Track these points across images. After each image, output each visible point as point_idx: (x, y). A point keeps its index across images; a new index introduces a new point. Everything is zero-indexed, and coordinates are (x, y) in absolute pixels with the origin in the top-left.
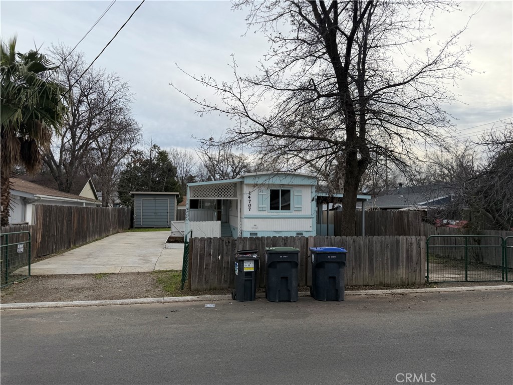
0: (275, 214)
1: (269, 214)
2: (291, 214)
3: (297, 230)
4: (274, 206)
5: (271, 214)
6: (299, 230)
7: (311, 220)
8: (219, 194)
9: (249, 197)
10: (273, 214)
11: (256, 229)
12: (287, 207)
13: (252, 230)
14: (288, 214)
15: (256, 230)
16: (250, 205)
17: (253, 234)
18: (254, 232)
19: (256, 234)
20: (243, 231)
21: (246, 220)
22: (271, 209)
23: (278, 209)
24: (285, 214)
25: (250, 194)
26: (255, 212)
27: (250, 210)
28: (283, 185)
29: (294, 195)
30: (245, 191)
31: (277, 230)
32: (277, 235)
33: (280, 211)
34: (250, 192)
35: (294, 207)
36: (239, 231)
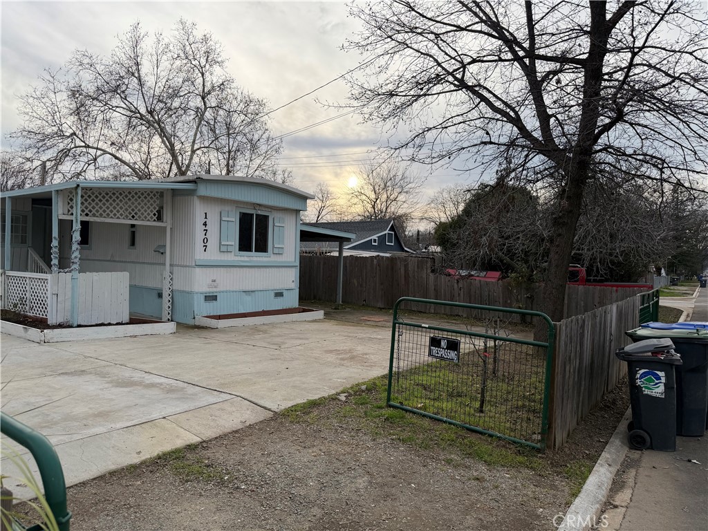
0: (246, 259)
1: (237, 259)
2: (269, 259)
3: (275, 288)
4: (244, 246)
5: (239, 258)
6: (278, 288)
7: (293, 269)
9: (205, 225)
10: (242, 259)
11: (215, 287)
12: (262, 247)
13: (208, 290)
14: (264, 259)
15: (215, 290)
16: (205, 241)
17: (211, 298)
18: (211, 294)
19: (214, 298)
20: (190, 293)
21: (198, 270)
22: (240, 249)
23: (251, 251)
24: (261, 259)
25: (206, 218)
26: (213, 255)
27: (205, 251)
28: (260, 205)
29: (274, 225)
30: (199, 210)
31: (247, 289)
32: (248, 298)
33: (253, 253)
34: (206, 214)
35: (273, 247)
36: (166, 294)
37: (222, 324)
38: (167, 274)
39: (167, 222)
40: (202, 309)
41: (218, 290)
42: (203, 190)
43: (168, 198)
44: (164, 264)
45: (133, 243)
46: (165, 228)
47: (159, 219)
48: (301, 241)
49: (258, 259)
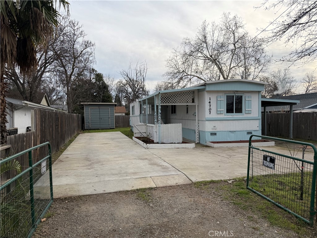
0: (230, 116)
1: (225, 116)
2: (243, 116)
3: (247, 130)
4: (229, 110)
5: (227, 116)
6: (249, 130)
7: (258, 121)
8: (180, 101)
9: (210, 103)
10: (229, 116)
12: (239, 110)
13: (212, 130)
14: (241, 116)
15: (215, 130)
16: (210, 109)
17: (213, 134)
18: (214, 132)
19: (215, 134)
20: (204, 132)
21: (207, 122)
22: (227, 112)
23: (233, 113)
24: (239, 116)
25: (210, 100)
26: (214, 115)
27: (210, 114)
28: (237, 91)
29: (245, 100)
30: (207, 97)
31: (231, 130)
32: (232, 135)
33: (234, 114)
34: (210, 98)
35: (245, 110)
36: (197, 131)
37: (216, 145)
38: (197, 124)
39: (196, 103)
40: (209, 139)
41: (216, 130)
42: (208, 88)
43: (196, 93)
44: (195, 120)
45: (187, 113)
46: (195, 105)
47: (193, 102)
48: (262, 107)
49: (237, 116)
